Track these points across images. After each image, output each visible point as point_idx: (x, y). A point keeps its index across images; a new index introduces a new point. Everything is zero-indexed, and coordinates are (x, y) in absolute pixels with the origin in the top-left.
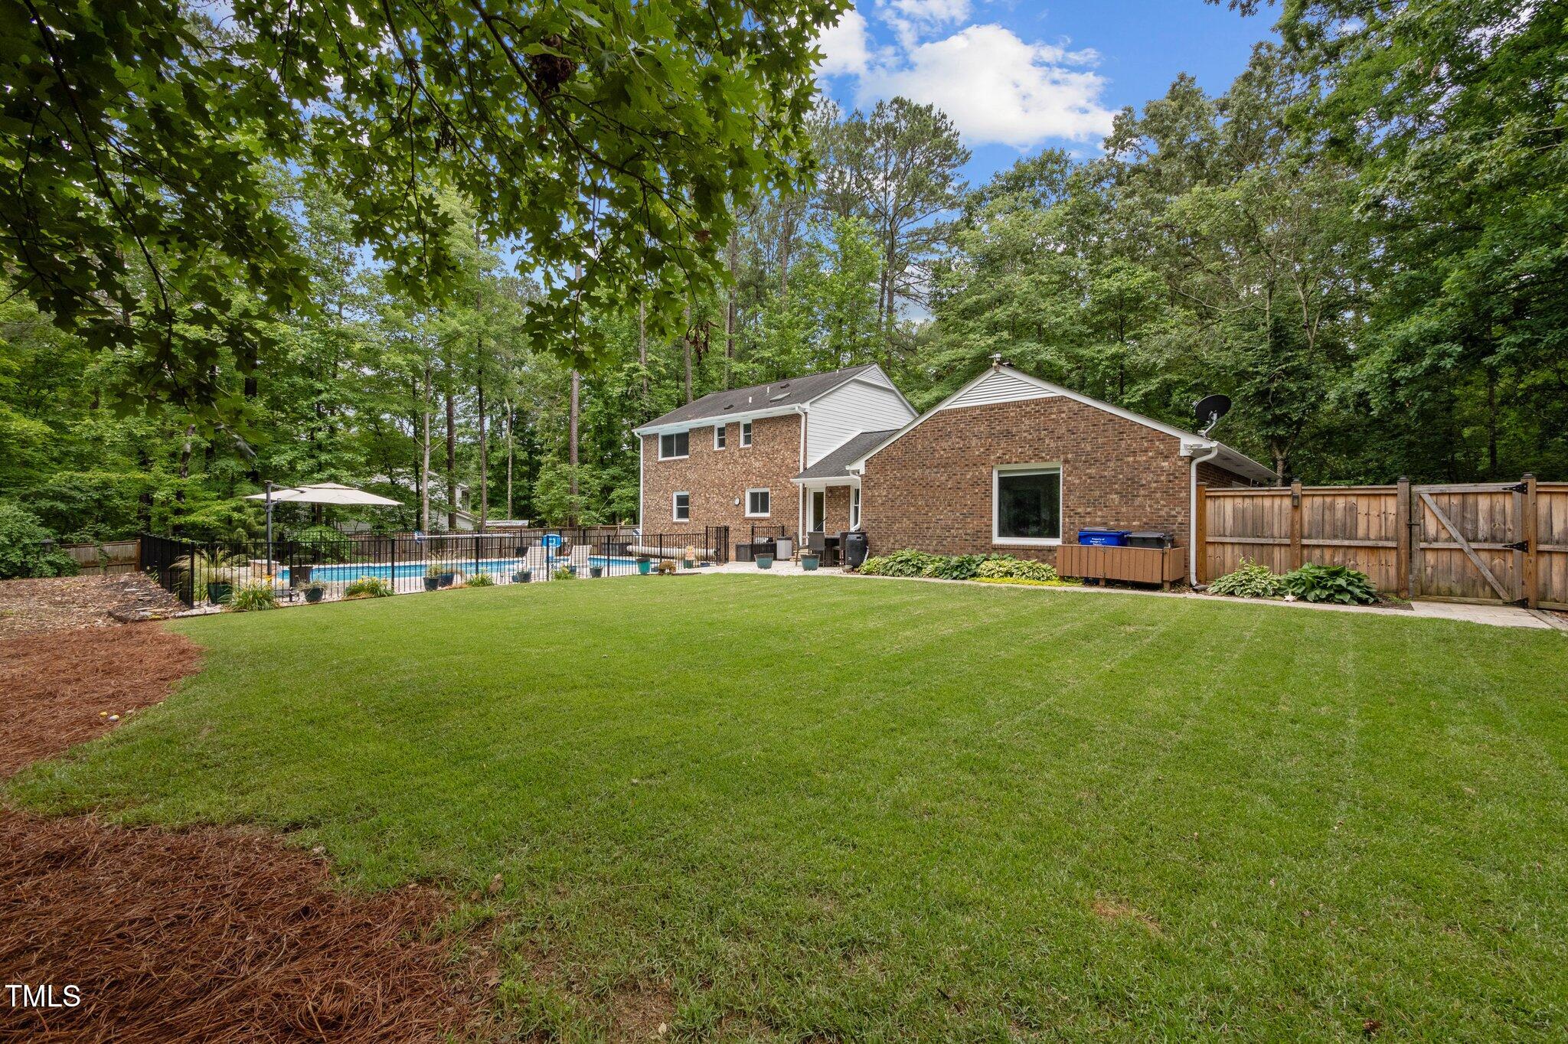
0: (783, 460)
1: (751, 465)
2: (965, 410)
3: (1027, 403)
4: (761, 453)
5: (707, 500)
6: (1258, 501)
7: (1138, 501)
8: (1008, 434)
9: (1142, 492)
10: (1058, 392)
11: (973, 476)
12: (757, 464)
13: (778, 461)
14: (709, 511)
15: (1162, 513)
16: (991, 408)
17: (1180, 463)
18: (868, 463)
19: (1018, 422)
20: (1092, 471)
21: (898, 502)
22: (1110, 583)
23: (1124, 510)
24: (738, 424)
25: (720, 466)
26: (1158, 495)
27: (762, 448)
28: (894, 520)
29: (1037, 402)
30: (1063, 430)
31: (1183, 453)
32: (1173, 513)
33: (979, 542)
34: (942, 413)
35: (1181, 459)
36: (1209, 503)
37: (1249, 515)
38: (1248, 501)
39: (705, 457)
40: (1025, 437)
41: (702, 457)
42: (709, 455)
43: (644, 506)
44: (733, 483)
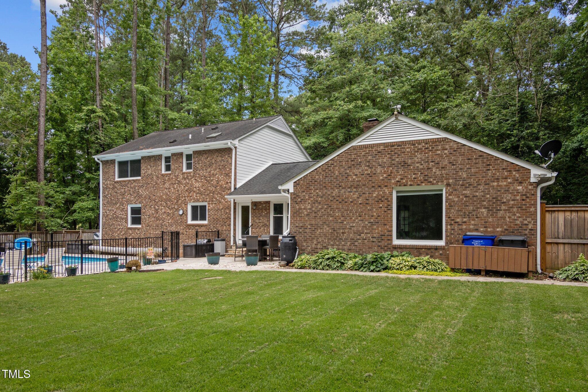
0: (218, 182)
1: (192, 185)
2: (372, 146)
3: (419, 142)
4: (200, 176)
5: (157, 211)
6: (581, 214)
7: (501, 214)
8: (405, 164)
9: (503, 207)
10: (443, 135)
11: (378, 195)
12: (197, 185)
13: (214, 182)
14: (158, 219)
15: (518, 222)
16: (392, 145)
17: (530, 187)
18: (296, 184)
19: (412, 156)
20: (467, 192)
21: (320, 214)
22: (489, 273)
23: (490, 220)
24: (181, 154)
25: (167, 185)
26: (515, 210)
27: (201, 173)
28: (315, 227)
29: (426, 142)
30: (446, 162)
31: (533, 180)
32: (526, 222)
33: (382, 244)
34: (354, 148)
35: (531, 184)
36: (548, 215)
37: (575, 223)
38: (574, 214)
39: (155, 178)
40: (418, 167)
41: (152, 179)
42: (158, 177)
43: (103, 215)
44: (178, 198)
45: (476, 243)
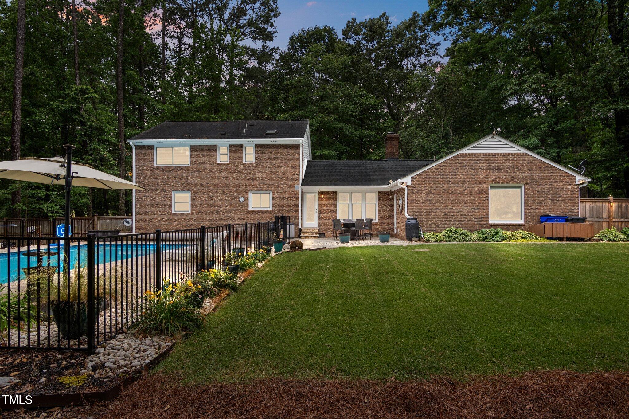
0: (284, 173)
1: (254, 175)
2: (475, 154)
3: (508, 154)
4: (264, 168)
5: (211, 198)
6: (597, 204)
7: (559, 203)
8: (498, 169)
9: (560, 199)
10: (524, 151)
11: (479, 189)
12: (260, 175)
13: (280, 174)
14: (212, 205)
15: (569, 208)
16: (489, 155)
17: (575, 187)
18: (413, 179)
19: (503, 163)
20: (539, 189)
21: (434, 202)
23: (553, 207)
24: (241, 146)
25: (224, 174)
26: (567, 201)
27: (265, 164)
28: (431, 211)
29: (513, 154)
30: (525, 169)
31: (577, 183)
32: (573, 208)
33: (482, 223)
34: (461, 155)
35: (576, 185)
36: (583, 204)
37: (594, 209)
38: (594, 204)
39: (209, 167)
40: (507, 171)
41: (205, 167)
42: (212, 166)
43: (137, 201)
44: (237, 187)
45: (556, 221)
